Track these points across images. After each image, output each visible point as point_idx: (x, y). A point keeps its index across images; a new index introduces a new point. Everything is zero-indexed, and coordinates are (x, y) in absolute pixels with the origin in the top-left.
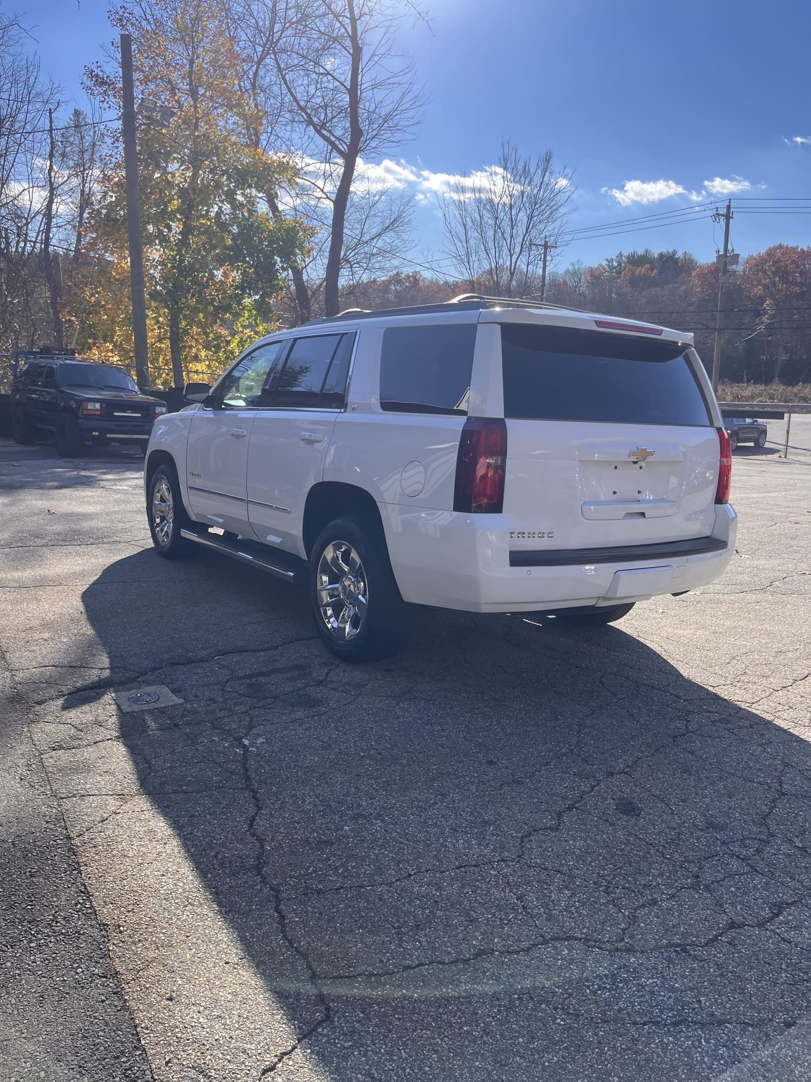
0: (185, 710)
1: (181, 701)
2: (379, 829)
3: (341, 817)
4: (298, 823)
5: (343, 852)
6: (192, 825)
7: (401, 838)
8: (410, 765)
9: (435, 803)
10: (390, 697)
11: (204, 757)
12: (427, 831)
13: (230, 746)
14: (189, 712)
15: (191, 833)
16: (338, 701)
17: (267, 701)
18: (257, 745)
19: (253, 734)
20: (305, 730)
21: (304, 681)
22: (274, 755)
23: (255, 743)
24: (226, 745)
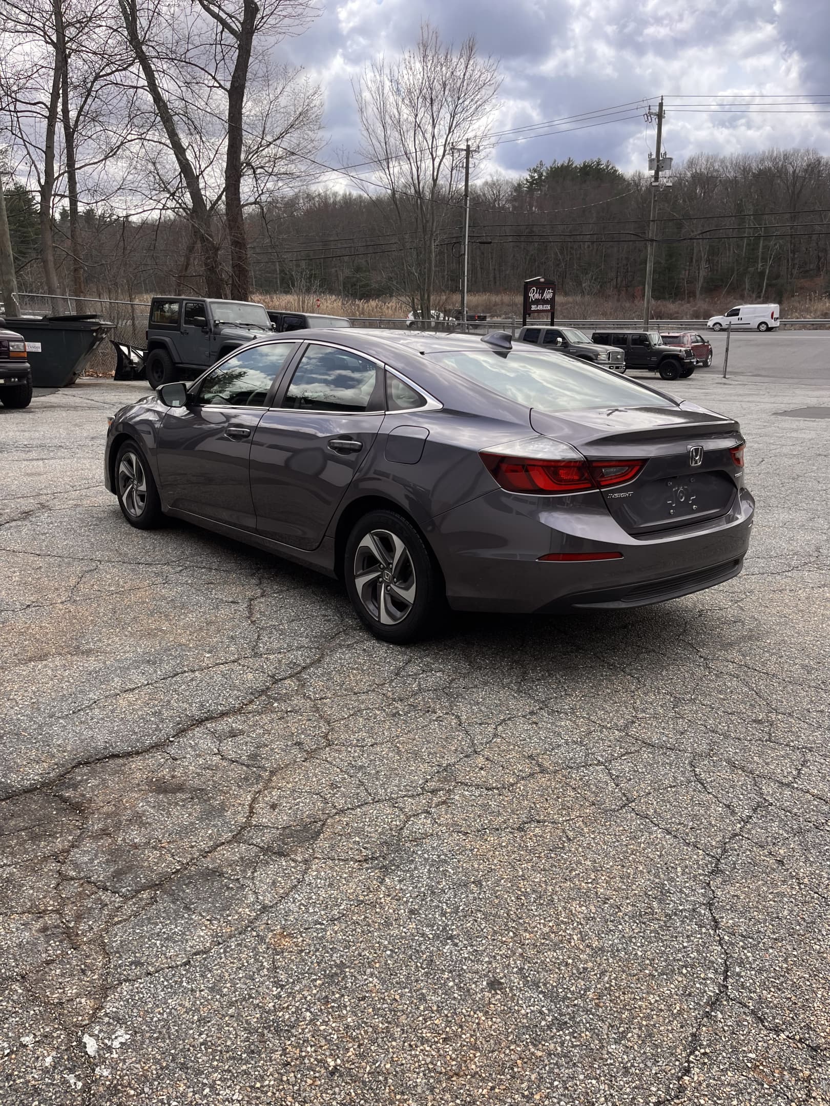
13: (58, 1061)
16: (274, 883)
17: (141, 899)
18: (115, 1056)
19: (106, 1015)
20: (212, 990)
21: (210, 832)
22: (146, 1090)
23: (109, 1049)
24: (49, 1060)
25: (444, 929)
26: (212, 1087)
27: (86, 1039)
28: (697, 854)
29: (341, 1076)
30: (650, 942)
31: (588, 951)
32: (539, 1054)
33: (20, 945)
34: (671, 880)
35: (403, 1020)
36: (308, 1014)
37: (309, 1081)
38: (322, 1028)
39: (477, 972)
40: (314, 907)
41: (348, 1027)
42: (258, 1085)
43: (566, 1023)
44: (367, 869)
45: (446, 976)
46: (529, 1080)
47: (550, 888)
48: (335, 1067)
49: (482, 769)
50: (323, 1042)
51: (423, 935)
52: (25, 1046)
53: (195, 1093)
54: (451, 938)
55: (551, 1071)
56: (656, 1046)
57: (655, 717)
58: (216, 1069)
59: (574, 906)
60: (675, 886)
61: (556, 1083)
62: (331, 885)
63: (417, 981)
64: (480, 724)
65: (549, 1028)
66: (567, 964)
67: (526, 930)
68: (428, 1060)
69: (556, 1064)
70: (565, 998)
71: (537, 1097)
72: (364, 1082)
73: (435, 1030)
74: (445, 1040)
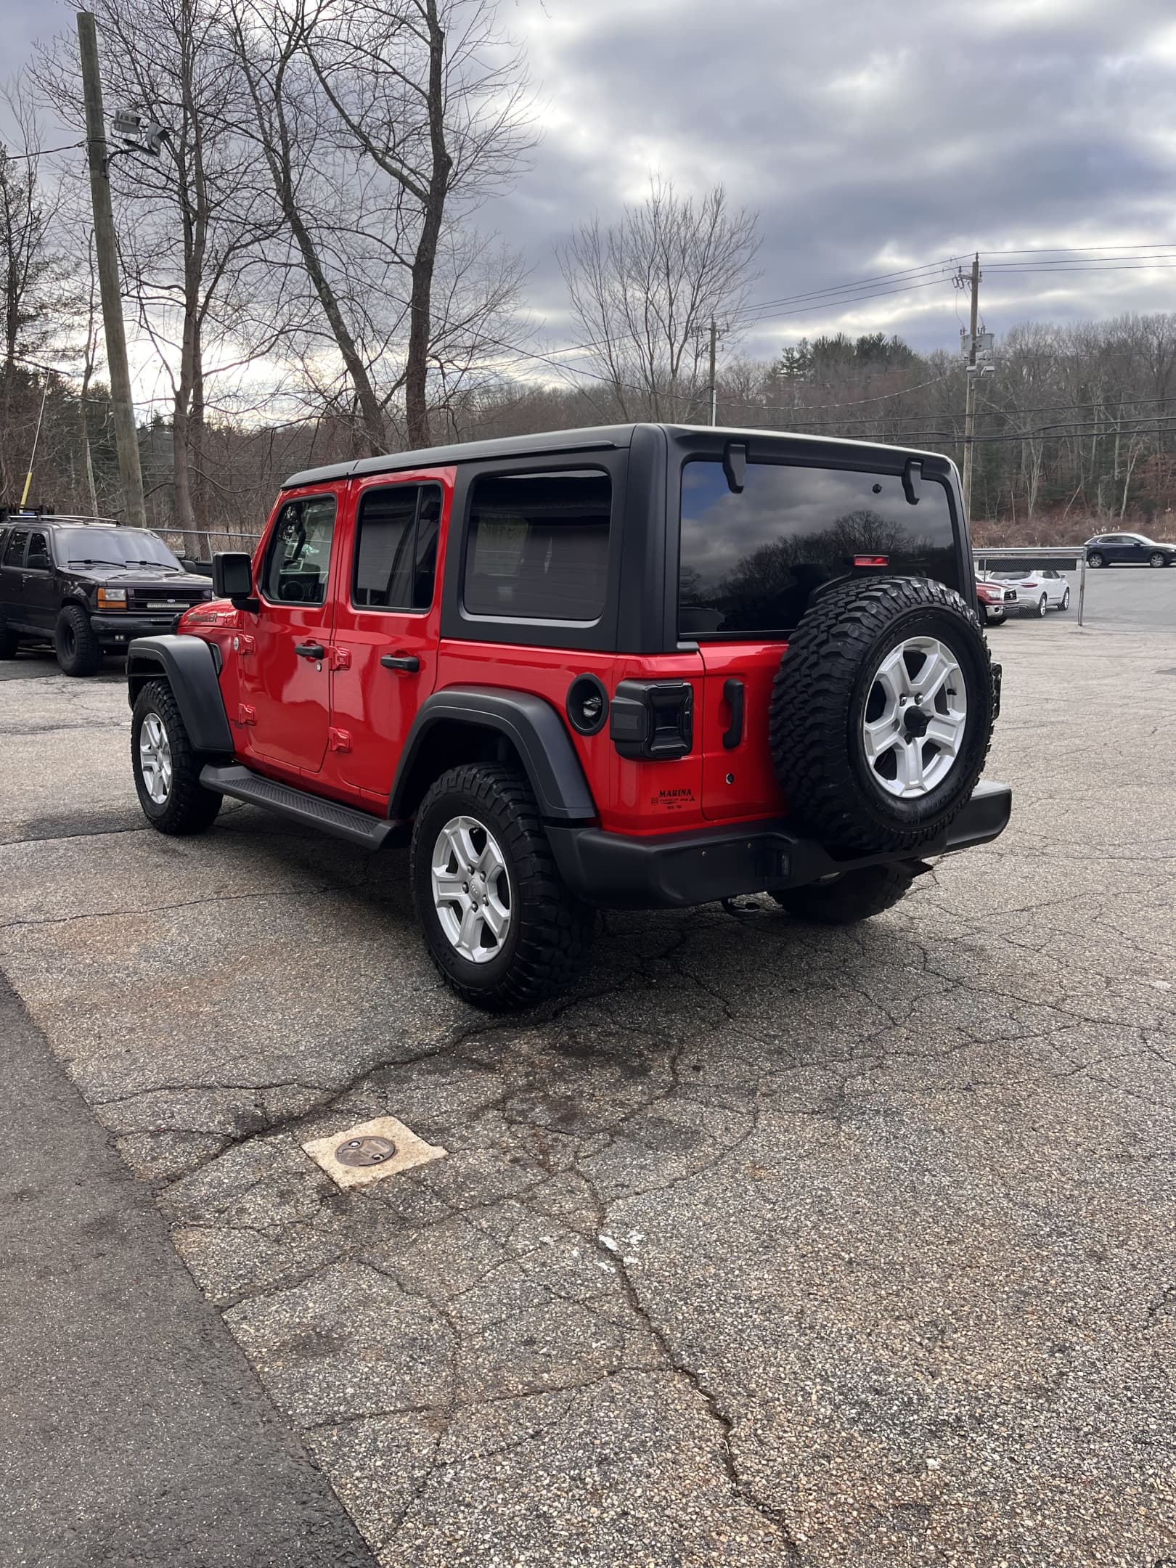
0: (457, 1172)
1: (440, 1152)
2: (996, 1457)
3: (903, 1433)
4: (828, 1459)
5: (962, 1531)
6: (613, 1487)
7: (1053, 1477)
8: (950, 1276)
9: (1062, 1374)
10: (814, 1112)
11: (547, 1288)
12: (1092, 1453)
13: (583, 1253)
14: (467, 1177)
15: (625, 1514)
16: (726, 1129)
17: (599, 1139)
18: (635, 1249)
19: (613, 1221)
20: (706, 1204)
21: (640, 1088)
22: (680, 1272)
23: (629, 1245)
24: (575, 1253)
25: (918, 1164)
26: (740, 1269)
27: (602, 1238)
28: (1166, 1111)
29: (858, 1264)
30: (1133, 1177)
31: (1070, 1182)
32: (1045, 1253)
33: (498, 1171)
34: (1142, 1131)
35: (902, 1227)
36: (808, 1223)
37: (831, 1268)
38: (826, 1232)
39: (962, 1196)
40: (777, 1147)
41: (850, 1232)
42: (783, 1269)
43: (1065, 1233)
44: (818, 1120)
45: (933, 1197)
46: (1041, 1271)
47: (1017, 1136)
48: (851, 1259)
49: (907, 1039)
50: (832, 1242)
51: (898, 1168)
52: (546, 1244)
53: (726, 1274)
54: (927, 1170)
55: (1060, 1266)
56: (1159, 1251)
57: (1089, 995)
58: (739, 1258)
59: (1046, 1150)
60: (1148, 1135)
61: (1068, 1274)
62: (786, 1131)
63: (905, 1201)
64: (893, 1000)
65: (1049, 1235)
66: (1052, 1192)
67: (1002, 1167)
68: (938, 1256)
69: (1064, 1260)
70: (1058, 1216)
71: (1053, 1282)
72: (882, 1269)
73: (937, 1235)
74: (948, 1242)
